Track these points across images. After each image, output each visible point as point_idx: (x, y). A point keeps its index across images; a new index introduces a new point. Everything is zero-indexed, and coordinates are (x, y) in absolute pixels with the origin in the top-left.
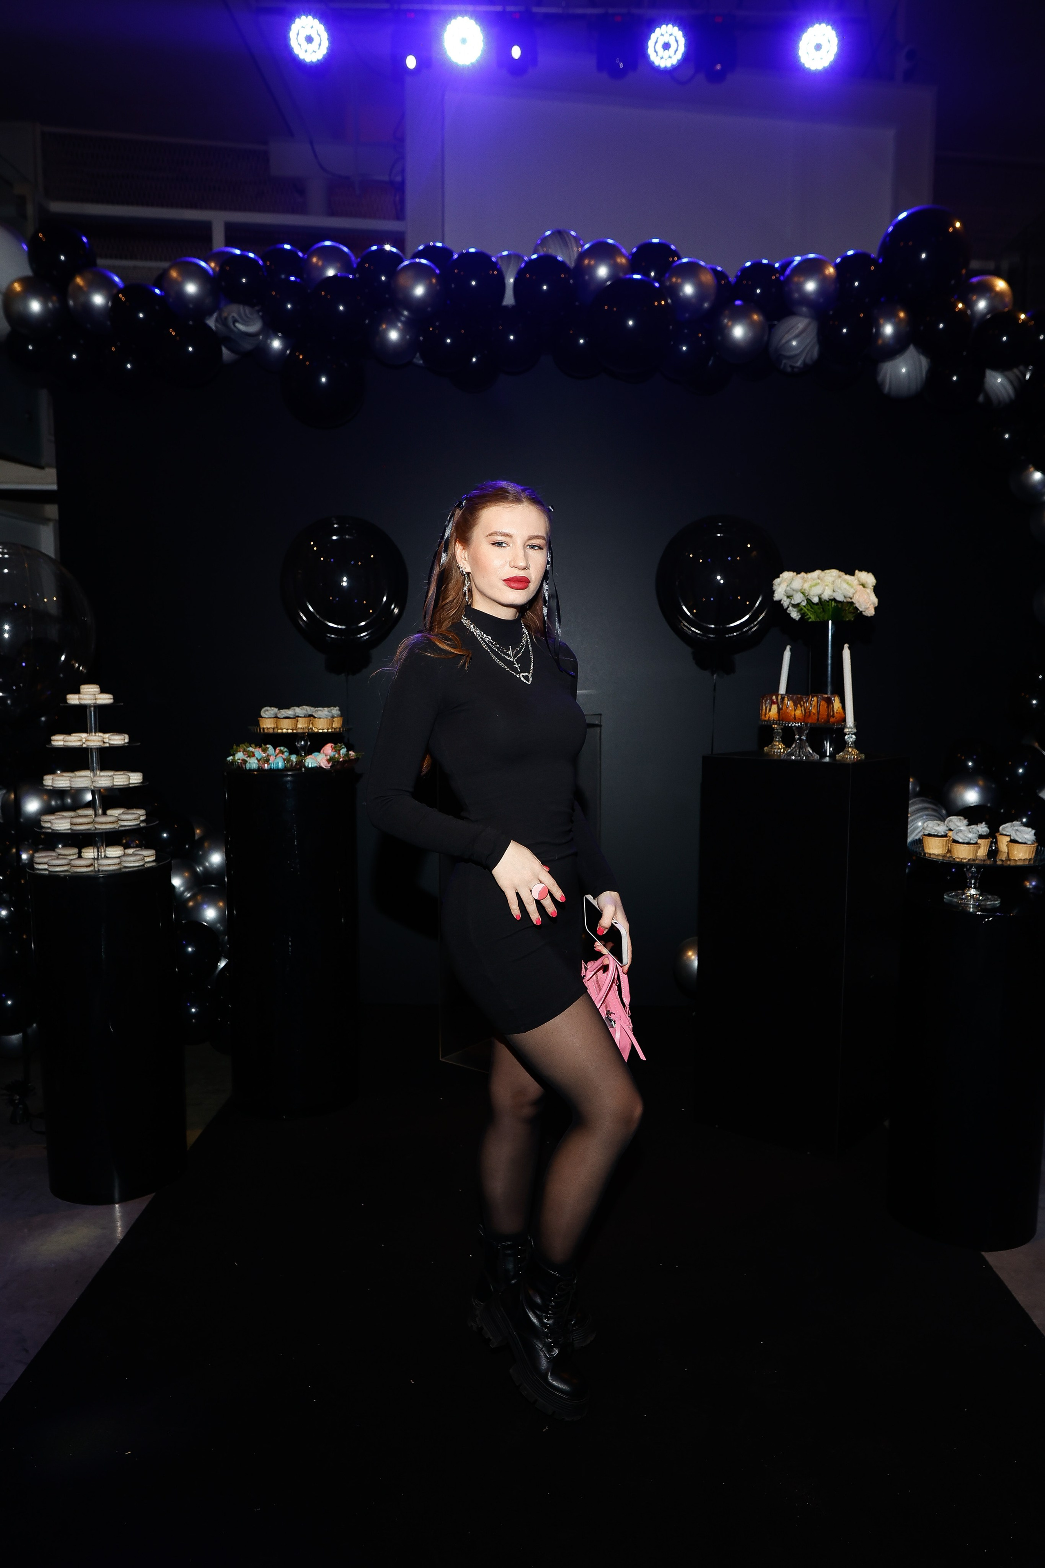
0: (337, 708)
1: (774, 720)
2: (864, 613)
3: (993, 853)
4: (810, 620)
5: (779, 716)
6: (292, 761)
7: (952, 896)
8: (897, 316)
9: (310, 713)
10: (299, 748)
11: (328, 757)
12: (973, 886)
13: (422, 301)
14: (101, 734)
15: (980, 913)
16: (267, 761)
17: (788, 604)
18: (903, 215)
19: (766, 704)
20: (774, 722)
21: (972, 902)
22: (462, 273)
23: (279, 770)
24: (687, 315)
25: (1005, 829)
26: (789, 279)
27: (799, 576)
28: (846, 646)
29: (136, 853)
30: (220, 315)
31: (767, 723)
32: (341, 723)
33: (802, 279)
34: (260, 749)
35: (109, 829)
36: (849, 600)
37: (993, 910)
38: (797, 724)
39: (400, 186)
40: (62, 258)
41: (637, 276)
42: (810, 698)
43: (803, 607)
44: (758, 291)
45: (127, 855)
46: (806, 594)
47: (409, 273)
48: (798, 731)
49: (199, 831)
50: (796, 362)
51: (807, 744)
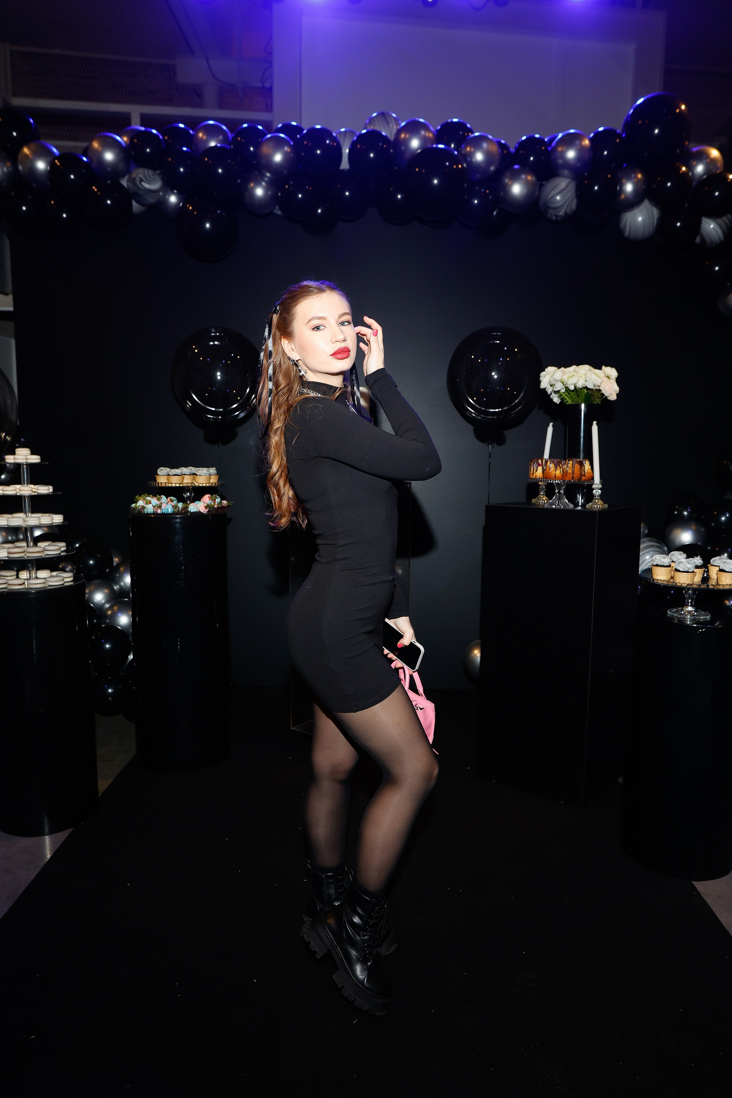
0: (214, 468)
1: (539, 478)
2: (609, 398)
3: (705, 579)
4: (568, 403)
5: (543, 475)
6: (179, 507)
7: (674, 612)
8: (636, 177)
9: (194, 472)
10: (185, 498)
11: (206, 505)
12: (690, 604)
13: (280, 165)
14: (32, 486)
15: (695, 625)
16: (160, 507)
17: (551, 391)
18: (641, 100)
19: (533, 466)
20: (539, 480)
21: (689, 617)
22: (310, 144)
23: (168, 514)
24: (478, 176)
25: (715, 561)
26: (555, 149)
27: (560, 370)
28: (595, 423)
29: (58, 575)
30: (130, 177)
31: (534, 480)
32: (217, 479)
33: (564, 149)
34: (156, 498)
35: (37, 557)
36: (597, 388)
37: (705, 623)
38: (557, 481)
39: (270, 89)
40: (15, 134)
41: (441, 146)
42: (567, 461)
43: (562, 394)
44: (532, 159)
45: (52, 576)
46: (565, 384)
47: (270, 144)
48: (557, 487)
49: (117, 560)
50: (560, 212)
51: (564, 496)
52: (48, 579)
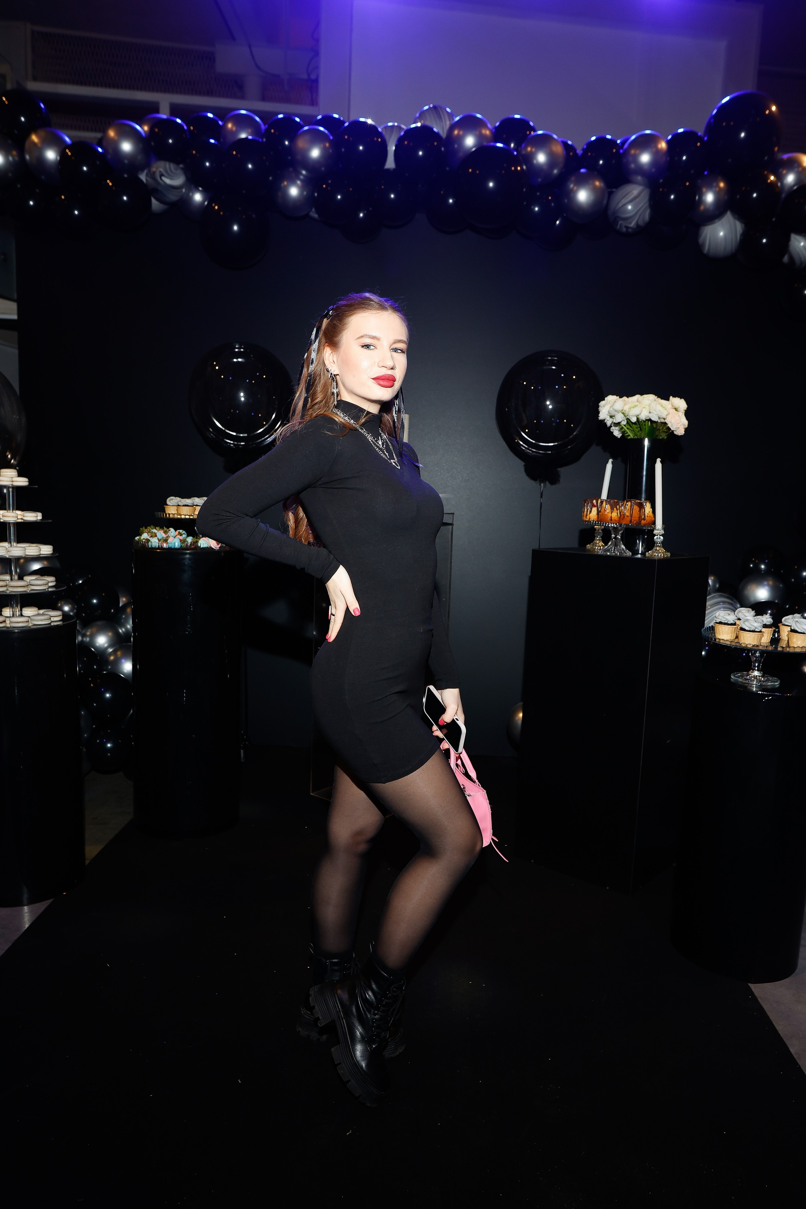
1: (593, 521)
2: (675, 433)
3: (775, 641)
4: (629, 438)
5: (598, 517)
6: (188, 542)
7: (738, 677)
8: (718, 186)
12: (756, 668)
13: (317, 162)
14: (19, 512)
15: (761, 692)
16: (166, 541)
17: (611, 423)
18: (726, 99)
19: (587, 507)
21: (755, 683)
22: (352, 139)
23: (175, 549)
24: (540, 180)
25: (787, 621)
26: (627, 151)
27: (621, 399)
28: (659, 460)
29: (44, 613)
30: (149, 171)
31: (588, 523)
33: (638, 152)
34: (162, 531)
35: (21, 592)
36: (663, 421)
37: (773, 690)
38: (612, 525)
39: (316, 81)
40: (23, 119)
41: (500, 145)
42: (625, 503)
43: (623, 426)
44: (601, 162)
45: (39, 615)
46: (627, 415)
47: (307, 137)
48: (614, 531)
49: (124, 599)
50: (631, 223)
51: (621, 542)
52: (32, 618)
